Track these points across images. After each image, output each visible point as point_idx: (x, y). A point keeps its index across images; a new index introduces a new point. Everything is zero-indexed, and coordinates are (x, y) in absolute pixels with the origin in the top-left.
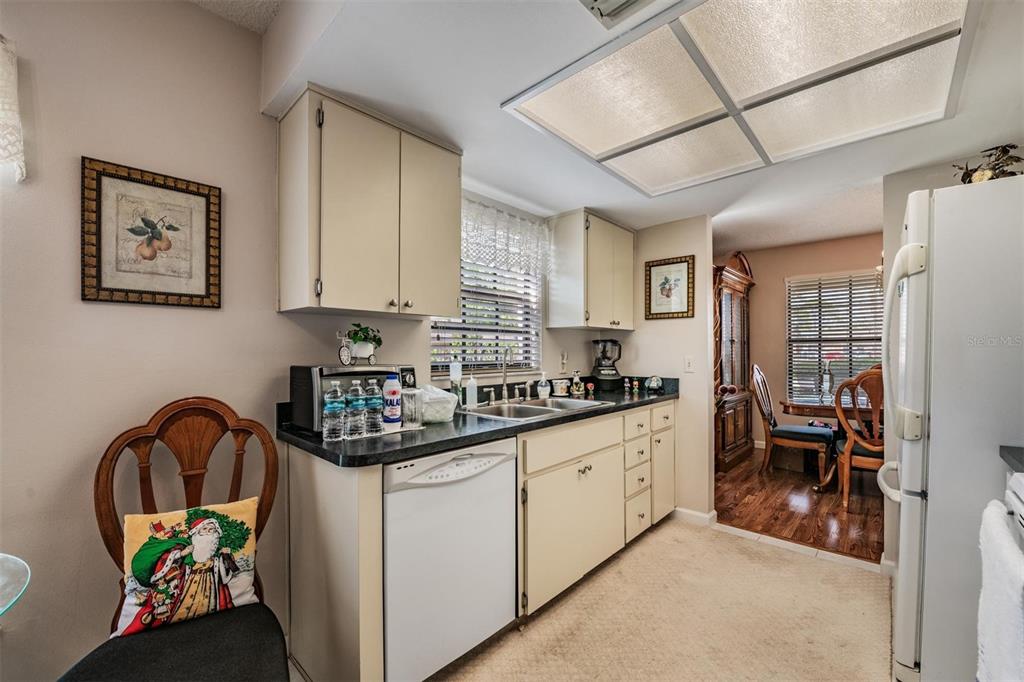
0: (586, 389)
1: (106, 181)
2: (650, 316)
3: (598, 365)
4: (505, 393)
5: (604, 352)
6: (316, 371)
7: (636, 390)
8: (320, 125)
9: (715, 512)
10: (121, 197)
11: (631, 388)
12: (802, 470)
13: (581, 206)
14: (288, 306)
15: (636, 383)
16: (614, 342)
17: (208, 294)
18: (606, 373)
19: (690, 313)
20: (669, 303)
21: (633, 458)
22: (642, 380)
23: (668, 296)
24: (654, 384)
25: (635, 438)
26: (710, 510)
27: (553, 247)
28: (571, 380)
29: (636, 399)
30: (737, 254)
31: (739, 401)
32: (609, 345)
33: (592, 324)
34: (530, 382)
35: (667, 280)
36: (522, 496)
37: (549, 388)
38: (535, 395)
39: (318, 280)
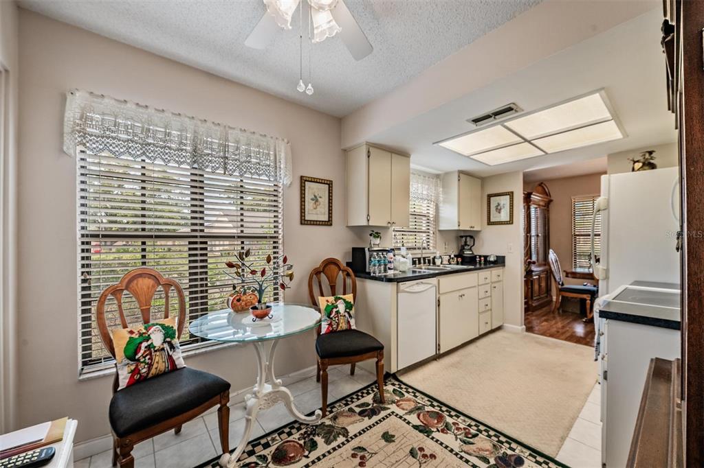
0: (457, 261)
1: (306, 183)
2: (490, 223)
3: (462, 249)
4: (422, 261)
5: (466, 242)
6: (366, 249)
7: (482, 262)
8: (369, 157)
9: (524, 327)
10: (309, 187)
11: (480, 261)
12: (578, 312)
13: (457, 169)
14: (350, 225)
15: (482, 258)
16: (471, 237)
17: (329, 221)
18: (467, 253)
19: (510, 222)
20: (500, 216)
21: (482, 295)
22: (486, 257)
23: (499, 213)
24: (492, 259)
25: (483, 285)
26: (522, 325)
27: (441, 189)
28: (450, 256)
29: (482, 266)
30: (541, 184)
31: (543, 271)
32: (468, 239)
33: (461, 228)
34: (432, 257)
35: (499, 204)
36: (439, 304)
37: (440, 260)
38: (434, 263)
39: (368, 215)
